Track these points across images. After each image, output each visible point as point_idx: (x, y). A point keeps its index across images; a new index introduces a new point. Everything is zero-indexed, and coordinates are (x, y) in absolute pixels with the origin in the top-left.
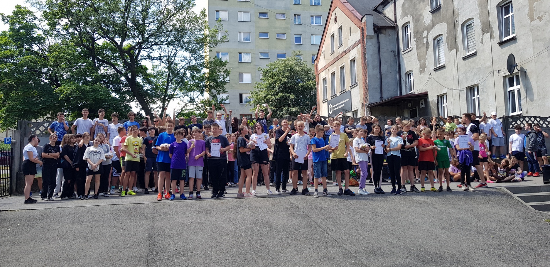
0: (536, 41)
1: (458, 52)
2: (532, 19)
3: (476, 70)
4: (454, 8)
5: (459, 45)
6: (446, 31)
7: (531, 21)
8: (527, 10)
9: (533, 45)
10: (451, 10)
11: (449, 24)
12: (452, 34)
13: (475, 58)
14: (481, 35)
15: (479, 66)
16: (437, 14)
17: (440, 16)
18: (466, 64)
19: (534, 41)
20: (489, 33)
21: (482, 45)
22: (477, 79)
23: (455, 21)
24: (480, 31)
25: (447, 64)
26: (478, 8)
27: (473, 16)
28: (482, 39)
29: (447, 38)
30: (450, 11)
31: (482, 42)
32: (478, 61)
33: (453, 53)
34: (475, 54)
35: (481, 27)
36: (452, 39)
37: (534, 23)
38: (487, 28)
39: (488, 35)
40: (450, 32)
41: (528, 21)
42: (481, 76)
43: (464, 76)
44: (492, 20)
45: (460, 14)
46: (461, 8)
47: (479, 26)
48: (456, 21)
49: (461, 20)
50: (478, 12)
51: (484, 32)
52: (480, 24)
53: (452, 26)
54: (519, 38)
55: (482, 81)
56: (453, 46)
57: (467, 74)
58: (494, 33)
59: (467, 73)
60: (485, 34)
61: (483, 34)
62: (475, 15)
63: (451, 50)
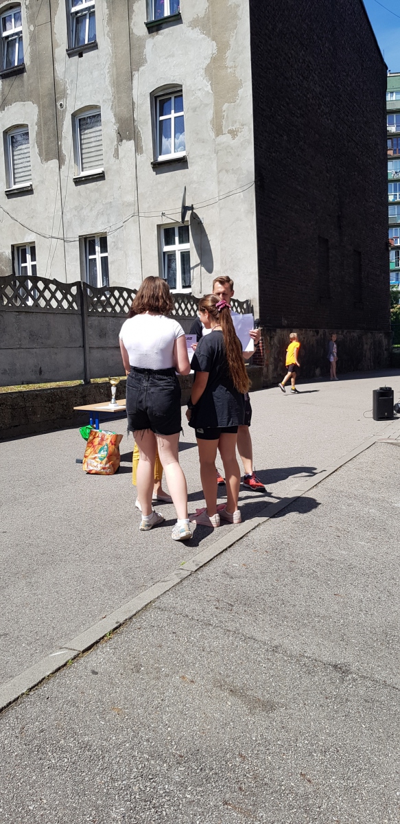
0: (224, 171)
1: (63, 167)
2: (219, 132)
3: (102, 206)
4: (56, 78)
5: (64, 152)
6: (36, 120)
7: (217, 135)
8: (210, 114)
9: (218, 178)
10: (50, 80)
11: (44, 107)
12: (51, 129)
13: (100, 183)
14: (116, 143)
15: (109, 200)
16: (15, 81)
17: (23, 86)
18: (79, 191)
19: (220, 171)
20: (132, 142)
21: (117, 161)
22: (103, 223)
23: (58, 104)
24: (114, 135)
25: (37, 186)
26: (109, 88)
27: (99, 102)
28: (117, 150)
29: (39, 134)
30: (48, 82)
31: (116, 155)
32: (106, 189)
33: (51, 166)
34: (101, 177)
35: (116, 127)
36: (49, 138)
37: (222, 139)
38: (127, 131)
39: (129, 145)
40: (45, 124)
41: (211, 134)
42: (113, 220)
43: (76, 213)
44: (140, 119)
45: (68, 92)
46: (72, 81)
47: (112, 124)
48: (61, 105)
49: (72, 104)
50: (110, 97)
51: (121, 136)
52: (113, 120)
53: (50, 113)
54: (193, 161)
55: (114, 228)
56: (52, 152)
57: (83, 210)
58: (143, 144)
59: (82, 208)
60: (124, 141)
61: (121, 141)
62: (104, 101)
63: (47, 160)
